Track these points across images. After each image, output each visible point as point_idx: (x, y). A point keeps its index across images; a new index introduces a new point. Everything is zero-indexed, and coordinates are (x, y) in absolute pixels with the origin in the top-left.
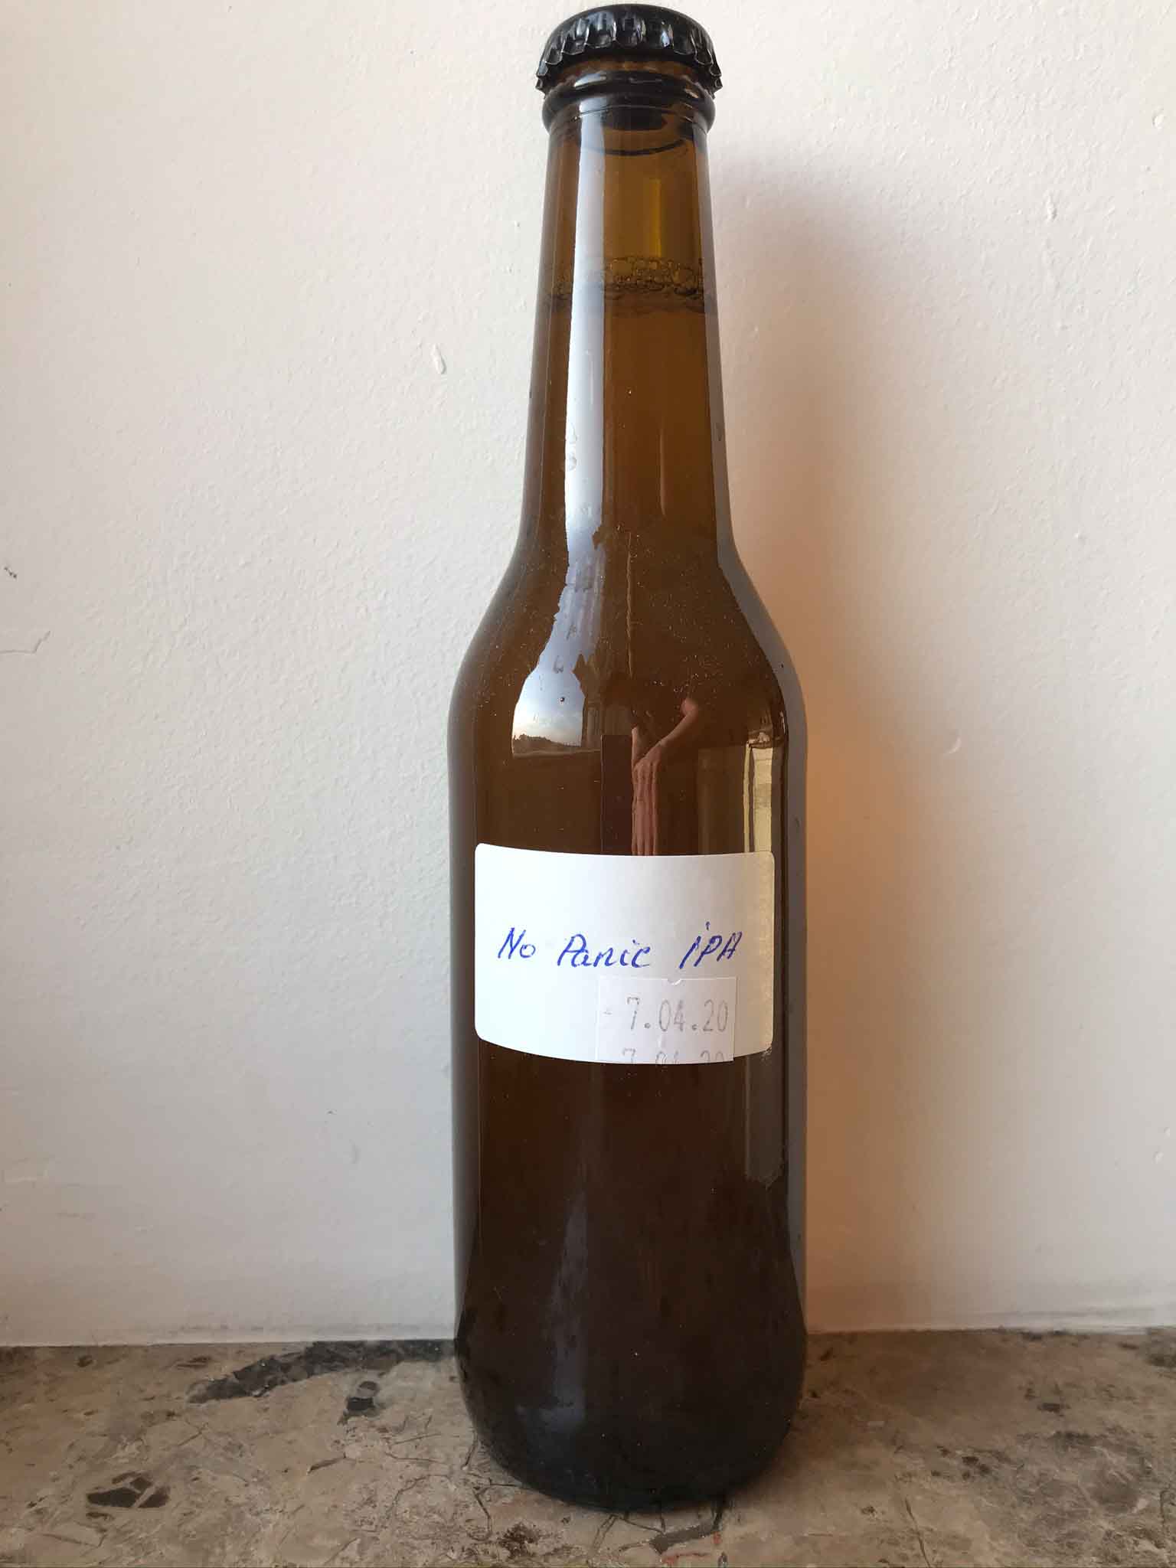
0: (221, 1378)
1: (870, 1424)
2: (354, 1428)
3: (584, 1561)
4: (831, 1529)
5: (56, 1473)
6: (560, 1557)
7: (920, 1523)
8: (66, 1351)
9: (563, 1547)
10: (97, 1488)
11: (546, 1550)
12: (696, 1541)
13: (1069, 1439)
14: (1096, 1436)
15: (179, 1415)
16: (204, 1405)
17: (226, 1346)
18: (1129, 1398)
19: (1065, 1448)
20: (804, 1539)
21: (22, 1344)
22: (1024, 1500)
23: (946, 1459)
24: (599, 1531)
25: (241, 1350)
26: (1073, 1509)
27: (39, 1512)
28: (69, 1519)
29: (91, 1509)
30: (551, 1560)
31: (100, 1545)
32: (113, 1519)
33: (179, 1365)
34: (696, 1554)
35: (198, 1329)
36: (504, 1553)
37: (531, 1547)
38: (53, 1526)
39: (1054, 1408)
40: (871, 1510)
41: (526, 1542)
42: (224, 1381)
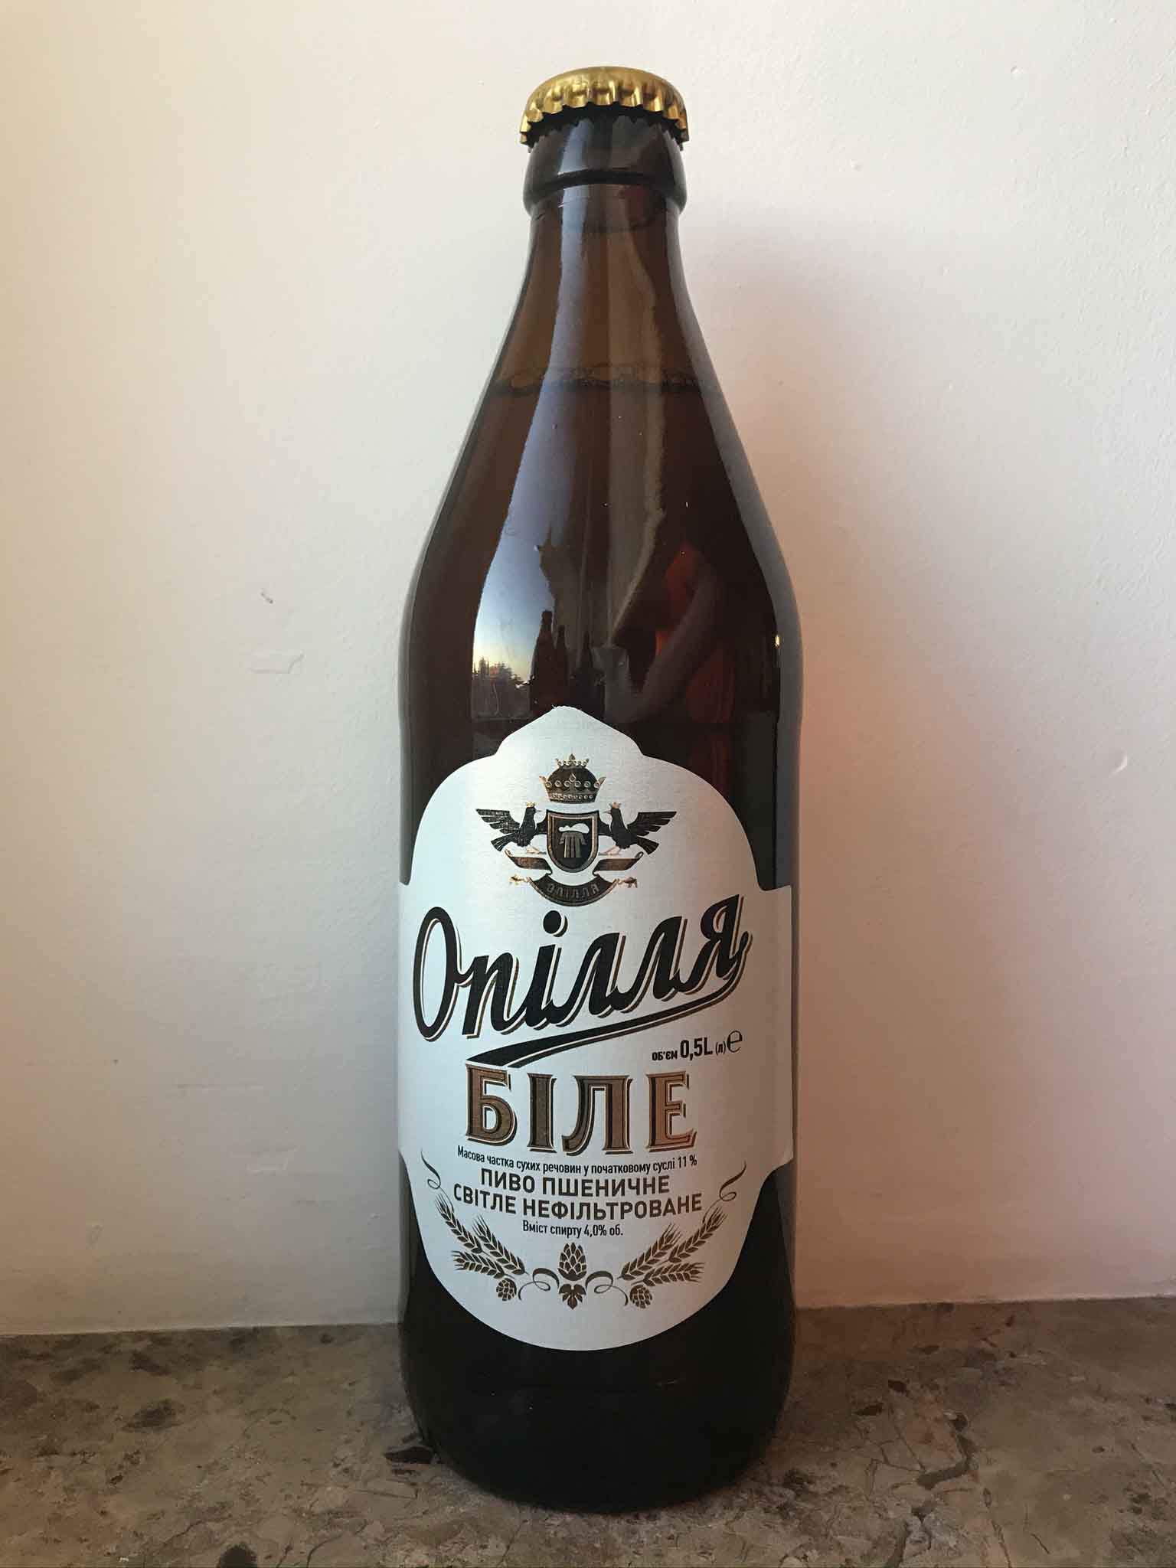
1: (1073, 1379)
3: (864, 1498)
4: (1071, 1466)
5: (346, 1436)
6: (842, 1495)
7: (1148, 1458)
8: (302, 1329)
9: (841, 1486)
10: (390, 1448)
11: (825, 1490)
12: (955, 1480)
20: (1052, 1475)
21: (259, 1324)
23: (1150, 1406)
24: (867, 1473)
27: (346, 1470)
28: (378, 1476)
29: (395, 1466)
30: (834, 1498)
31: (417, 1495)
32: (419, 1474)
34: (961, 1490)
36: (790, 1494)
37: (811, 1488)
38: (365, 1483)
40: (1102, 1450)
41: (805, 1483)
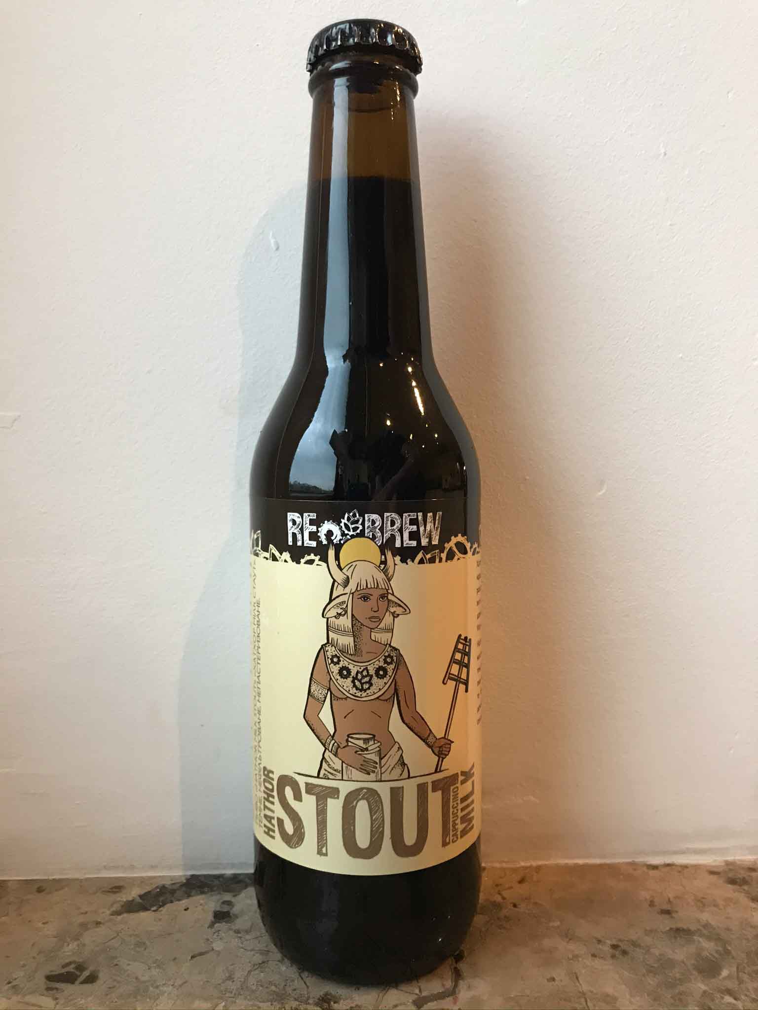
0: (130, 899)
1: (551, 924)
2: (219, 931)
4: (528, 992)
5: (24, 962)
7: (585, 987)
9: (356, 1006)
10: (52, 971)
11: (345, 1008)
12: (442, 1001)
13: (678, 932)
14: (695, 931)
15: (103, 924)
16: (119, 918)
17: (134, 879)
18: (715, 906)
19: (675, 938)
20: (511, 998)
22: (651, 972)
23: (600, 946)
24: (379, 995)
25: (143, 881)
26: (682, 977)
27: (14, 987)
28: (35, 992)
29: (48, 985)
32: (63, 991)
33: (103, 891)
35: (116, 868)
37: (335, 1006)
38: (24, 996)
39: (668, 912)
40: (553, 979)
41: (332, 1003)
42: (133, 900)
